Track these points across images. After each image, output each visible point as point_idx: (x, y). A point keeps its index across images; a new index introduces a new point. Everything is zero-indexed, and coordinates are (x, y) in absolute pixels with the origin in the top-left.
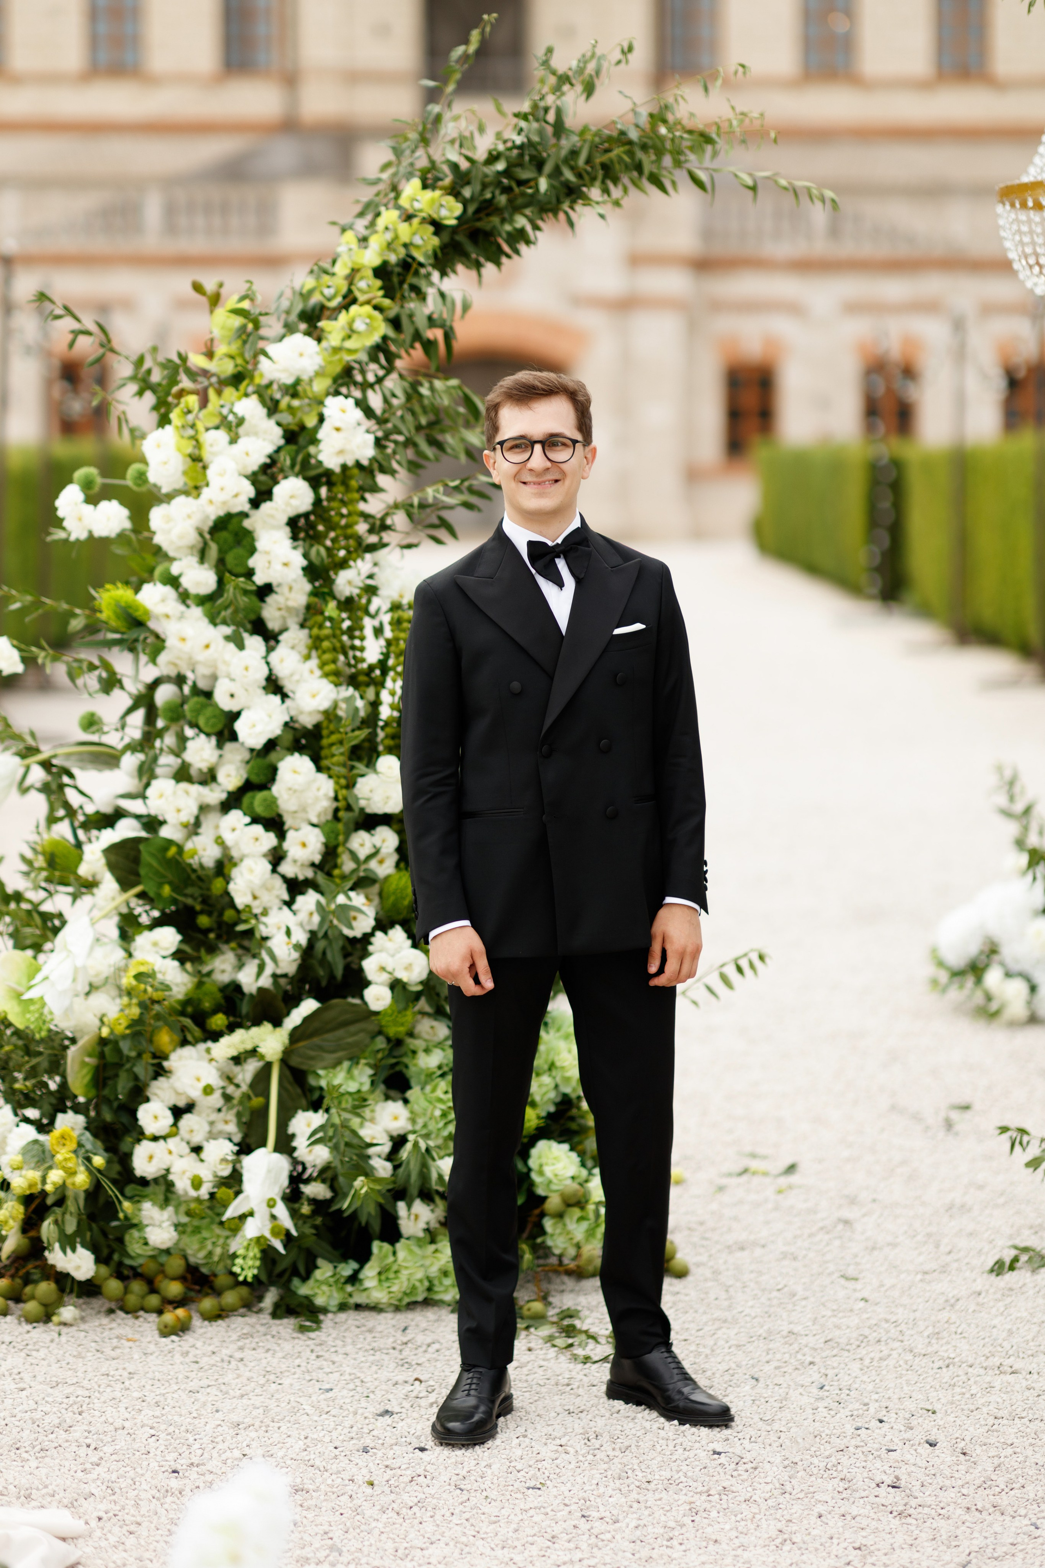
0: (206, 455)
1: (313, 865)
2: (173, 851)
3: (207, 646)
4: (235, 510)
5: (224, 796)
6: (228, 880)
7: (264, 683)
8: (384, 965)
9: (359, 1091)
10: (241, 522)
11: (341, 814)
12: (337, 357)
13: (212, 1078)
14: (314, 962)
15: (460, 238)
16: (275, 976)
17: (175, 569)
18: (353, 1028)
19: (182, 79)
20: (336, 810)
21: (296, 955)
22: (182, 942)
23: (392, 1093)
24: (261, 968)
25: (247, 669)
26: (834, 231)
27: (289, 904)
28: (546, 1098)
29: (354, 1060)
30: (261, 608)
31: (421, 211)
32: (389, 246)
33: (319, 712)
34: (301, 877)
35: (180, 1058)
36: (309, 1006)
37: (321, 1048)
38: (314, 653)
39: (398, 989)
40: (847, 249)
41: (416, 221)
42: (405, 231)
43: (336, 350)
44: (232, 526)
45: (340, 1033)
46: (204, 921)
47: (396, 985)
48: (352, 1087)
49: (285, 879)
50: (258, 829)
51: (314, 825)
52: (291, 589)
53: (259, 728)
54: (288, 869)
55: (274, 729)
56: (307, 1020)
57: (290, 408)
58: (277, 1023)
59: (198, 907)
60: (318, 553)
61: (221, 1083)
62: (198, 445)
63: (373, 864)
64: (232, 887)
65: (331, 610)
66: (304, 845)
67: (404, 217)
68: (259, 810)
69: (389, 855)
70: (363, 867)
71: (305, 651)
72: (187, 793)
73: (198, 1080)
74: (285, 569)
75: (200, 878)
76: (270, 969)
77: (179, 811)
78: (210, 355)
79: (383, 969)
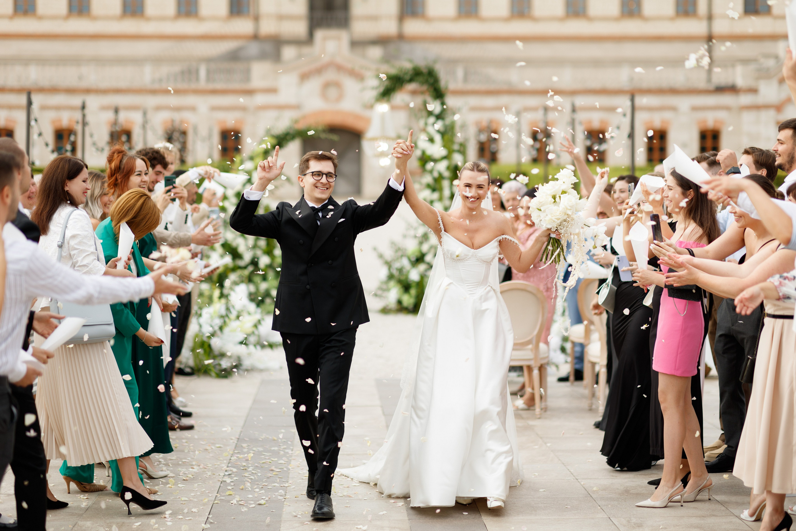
19: (214, 18)
26: (466, 79)
40: (470, 86)
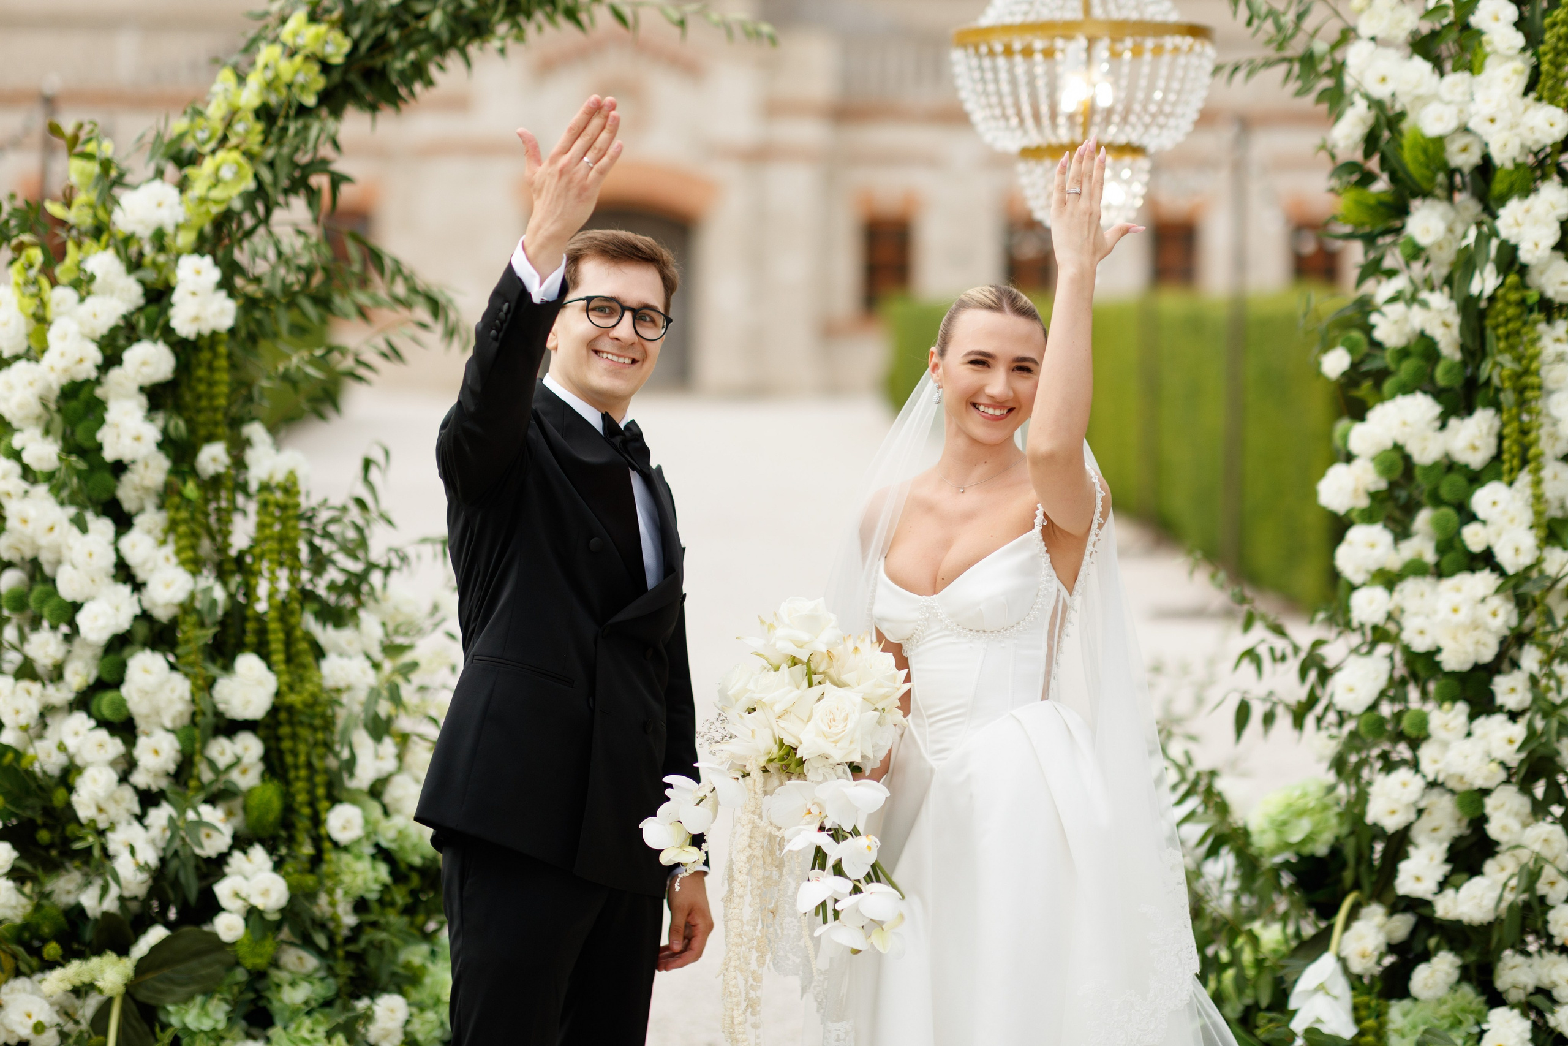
0: (50, 315)
1: (168, 774)
2: (9, 757)
3: (51, 529)
4: (81, 376)
5: (71, 696)
6: (71, 789)
7: (112, 571)
8: (239, 892)
9: (214, 1030)
10: (92, 392)
11: (199, 719)
12: (203, 209)
13: (46, 1014)
14: (166, 885)
15: (354, 77)
16: (121, 899)
17: (17, 441)
18: (206, 959)
20: (194, 714)
21: (143, 876)
22: (17, 859)
23: (255, 1031)
24: (105, 890)
25: (91, 555)
27: (140, 818)
28: (430, 1037)
29: (208, 993)
30: (115, 487)
31: (304, 47)
32: (270, 85)
33: (173, 605)
34: (154, 788)
35: (12, 990)
36: (157, 934)
37: (172, 981)
38: (171, 538)
39: (254, 918)
41: (298, 59)
42: (287, 69)
43: (203, 200)
44: (84, 395)
45: (194, 964)
46: (44, 836)
47: (252, 914)
48: (207, 1025)
49: (136, 788)
50: (103, 734)
51: (168, 730)
52: (147, 466)
53: (101, 622)
54: (140, 779)
55: (122, 622)
56: (154, 949)
57: (154, 264)
58: (123, 951)
59: (39, 821)
60: (176, 427)
61: (57, 1019)
62: (43, 304)
63: (235, 775)
64: (74, 798)
65: (191, 490)
66: (156, 752)
67: (287, 53)
68: (107, 712)
69: (252, 765)
70: (223, 778)
71: (161, 536)
72: (29, 693)
73: (29, 1016)
74: (136, 444)
75: (40, 787)
76: (114, 891)
77: (17, 712)
78: (68, 204)
79: (237, 895)
